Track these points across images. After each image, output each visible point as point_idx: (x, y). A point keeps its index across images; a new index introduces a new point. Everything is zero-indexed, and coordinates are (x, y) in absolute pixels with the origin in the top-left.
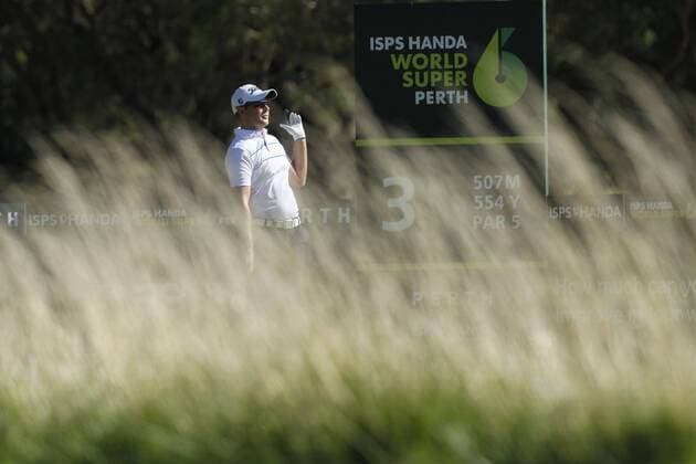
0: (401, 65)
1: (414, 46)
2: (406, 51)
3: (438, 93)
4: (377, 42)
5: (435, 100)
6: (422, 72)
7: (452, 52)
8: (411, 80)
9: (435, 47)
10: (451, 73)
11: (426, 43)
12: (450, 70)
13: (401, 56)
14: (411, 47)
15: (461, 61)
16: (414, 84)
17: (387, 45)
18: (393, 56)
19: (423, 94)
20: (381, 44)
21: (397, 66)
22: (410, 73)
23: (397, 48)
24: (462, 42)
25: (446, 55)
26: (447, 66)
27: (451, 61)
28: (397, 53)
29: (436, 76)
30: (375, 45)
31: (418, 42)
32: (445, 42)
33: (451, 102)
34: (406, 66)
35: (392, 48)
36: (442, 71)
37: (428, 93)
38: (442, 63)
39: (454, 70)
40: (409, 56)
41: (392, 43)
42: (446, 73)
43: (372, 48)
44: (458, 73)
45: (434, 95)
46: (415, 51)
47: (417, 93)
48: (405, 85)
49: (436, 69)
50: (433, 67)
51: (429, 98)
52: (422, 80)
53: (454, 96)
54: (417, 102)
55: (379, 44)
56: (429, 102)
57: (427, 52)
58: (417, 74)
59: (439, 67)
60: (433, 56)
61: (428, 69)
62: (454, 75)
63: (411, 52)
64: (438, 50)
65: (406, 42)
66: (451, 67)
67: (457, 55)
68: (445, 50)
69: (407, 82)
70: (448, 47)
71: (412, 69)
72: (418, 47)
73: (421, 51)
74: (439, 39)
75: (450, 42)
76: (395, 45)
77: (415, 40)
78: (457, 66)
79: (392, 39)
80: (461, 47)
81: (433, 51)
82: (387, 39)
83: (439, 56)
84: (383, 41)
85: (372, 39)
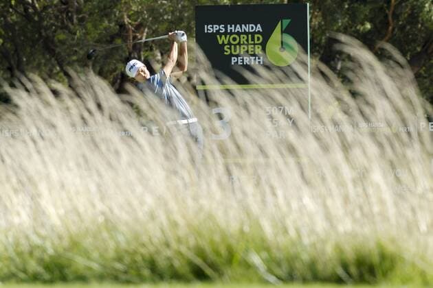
0: (223, 41)
1: (231, 30)
2: (226, 33)
3: (245, 58)
4: (209, 28)
5: (243, 62)
6: (235, 45)
7: (255, 33)
8: (229, 50)
9: (243, 31)
10: (252, 46)
11: (238, 28)
12: (251, 44)
13: (223, 36)
14: (229, 31)
15: (258, 39)
16: (231, 53)
17: (215, 29)
18: (218, 36)
19: (236, 58)
20: (211, 29)
21: (220, 42)
22: (229, 46)
23: (221, 31)
24: (259, 28)
25: (250, 36)
26: (250, 42)
27: (253, 39)
28: (221, 35)
29: (244, 48)
30: (208, 30)
31: (233, 28)
32: (249, 28)
33: (253, 63)
34: (226, 42)
35: (218, 31)
36: (248, 45)
37: (239, 58)
38: (247, 40)
39: (254, 44)
40: (228, 36)
41: (217, 29)
42: (250, 46)
43: (206, 31)
44: (256, 46)
45: (243, 59)
46: (231, 33)
47: (233, 58)
48: (225, 53)
49: (244, 44)
50: (242, 43)
51: (240, 61)
53: (255, 60)
54: (233, 64)
55: (210, 29)
56: (239, 63)
57: (239, 34)
58: (233, 47)
60: (242, 36)
61: (239, 44)
62: (254, 48)
63: (229, 34)
64: (245, 33)
65: (226, 28)
66: (253, 42)
67: (256, 36)
68: (251, 33)
69: (227, 52)
70: (251, 31)
71: (229, 44)
72: (233, 31)
73: (234, 33)
74: (246, 26)
75: (252, 28)
76: (220, 29)
77: (231, 27)
78: (256, 42)
79: (217, 26)
80: (259, 31)
81: (242, 33)
82: (215, 26)
83: (245, 36)
84: (213, 27)
85: (206, 26)
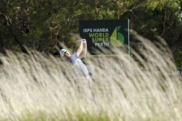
0: (92, 36)
1: (95, 31)
2: (93, 33)
3: (101, 43)
4: (85, 30)
6: (97, 38)
7: (105, 32)
8: (94, 40)
10: (104, 38)
11: (98, 30)
12: (104, 37)
13: (92, 34)
14: (94, 31)
15: (107, 35)
17: (88, 31)
18: (89, 34)
19: (97, 43)
21: (90, 36)
22: (94, 38)
23: (90, 32)
24: (107, 30)
25: (103, 33)
26: (103, 36)
27: (105, 35)
28: (90, 33)
29: (101, 39)
30: (85, 31)
31: (96, 30)
32: (103, 30)
33: (104, 45)
34: (93, 36)
35: (89, 32)
36: (102, 37)
37: (99, 43)
38: (102, 35)
39: (105, 37)
40: (94, 34)
41: (89, 30)
42: (103, 38)
43: (84, 32)
44: (106, 38)
45: (100, 44)
46: (95, 32)
47: (96, 43)
48: (92, 41)
49: (101, 37)
50: (100, 36)
52: (97, 40)
53: (105, 44)
54: (96, 46)
55: (86, 30)
56: (99, 46)
57: (98, 32)
58: (96, 38)
59: (101, 36)
60: (100, 34)
61: (99, 37)
62: (105, 39)
63: (94, 32)
64: (101, 32)
65: (93, 30)
66: (104, 36)
67: (106, 33)
68: (103, 32)
70: (104, 31)
71: (94, 37)
72: (96, 31)
73: (97, 32)
74: (101, 29)
75: (104, 30)
76: (90, 31)
77: (95, 29)
78: (106, 36)
79: (89, 29)
80: (107, 31)
81: (100, 32)
82: (88, 29)
83: (101, 34)
84: (87, 30)
85: (84, 29)
